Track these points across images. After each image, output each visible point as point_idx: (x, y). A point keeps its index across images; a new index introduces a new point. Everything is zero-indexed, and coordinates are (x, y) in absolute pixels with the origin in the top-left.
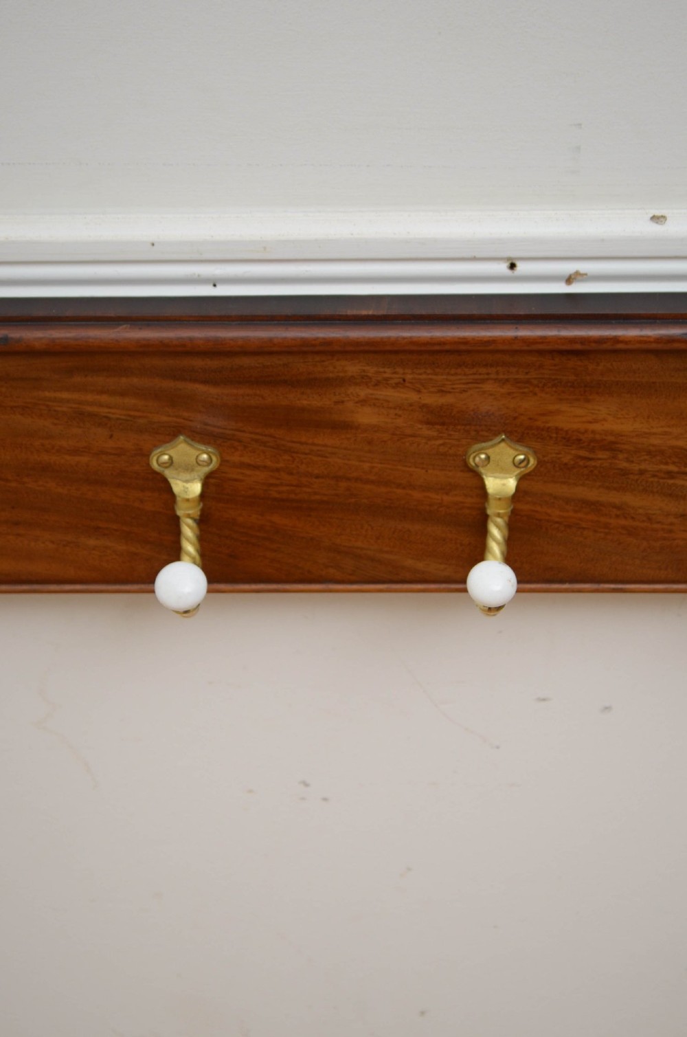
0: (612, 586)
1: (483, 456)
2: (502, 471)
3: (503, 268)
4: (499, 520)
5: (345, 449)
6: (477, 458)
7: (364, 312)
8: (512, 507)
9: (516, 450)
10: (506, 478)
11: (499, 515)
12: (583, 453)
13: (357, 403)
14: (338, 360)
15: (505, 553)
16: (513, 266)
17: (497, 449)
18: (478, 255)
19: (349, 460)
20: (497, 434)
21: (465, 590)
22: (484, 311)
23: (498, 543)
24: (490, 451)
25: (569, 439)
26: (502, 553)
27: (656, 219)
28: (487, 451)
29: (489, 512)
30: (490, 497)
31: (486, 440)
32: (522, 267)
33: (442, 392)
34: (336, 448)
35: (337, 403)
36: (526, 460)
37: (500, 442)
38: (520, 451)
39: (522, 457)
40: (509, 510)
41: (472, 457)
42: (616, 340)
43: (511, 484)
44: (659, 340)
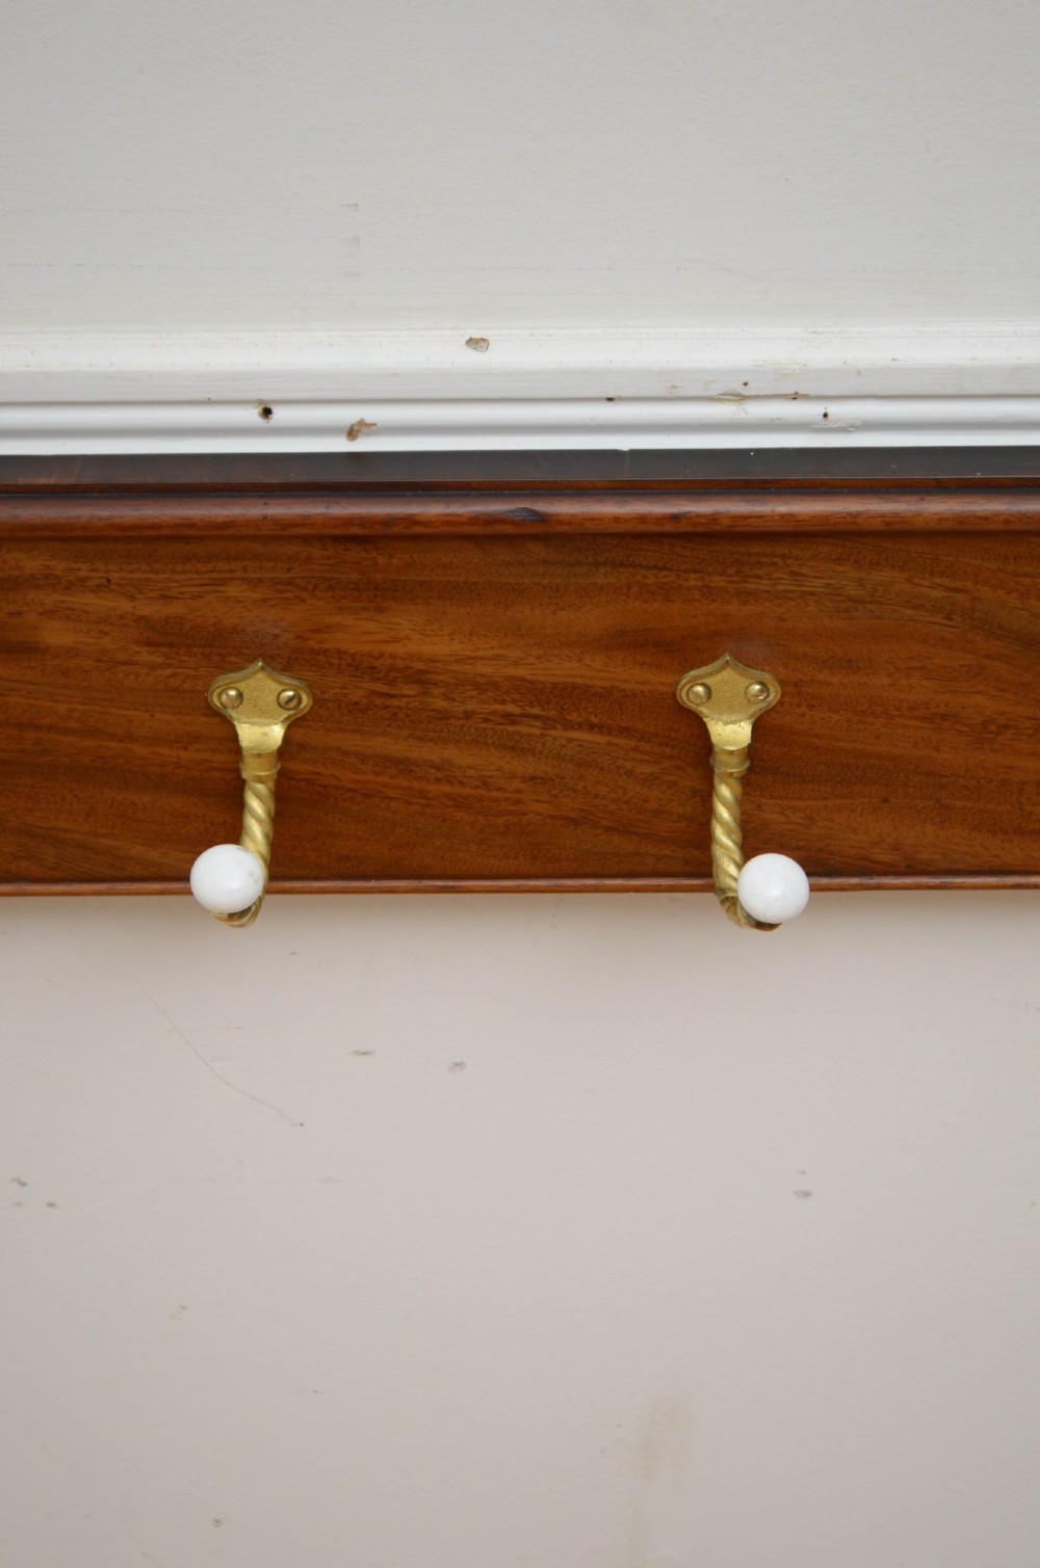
0: (440, 883)
1: (233, 693)
2: (262, 714)
3: (252, 415)
4: (260, 787)
5: (30, 683)
6: (224, 694)
7: (42, 481)
8: (279, 766)
9: (281, 683)
10: (269, 725)
11: (260, 780)
12: (379, 687)
13: (41, 614)
14: (9, 551)
15: (271, 835)
16: (267, 412)
17: (252, 682)
18: (213, 397)
19: (36, 699)
20: (252, 660)
21: (189, 892)
22: (218, 478)
23: (259, 821)
24: (242, 685)
25: (358, 667)
26: (266, 836)
27: (474, 343)
28: (237, 685)
29: (245, 775)
30: (244, 753)
31: (237, 668)
32: (280, 415)
33: (166, 598)
34: (16, 681)
35: (12, 614)
36: (297, 698)
37: (256, 672)
38: (287, 684)
39: (291, 693)
40: (274, 771)
41: (215, 694)
42: (411, 520)
43: (277, 732)
44: (473, 520)
